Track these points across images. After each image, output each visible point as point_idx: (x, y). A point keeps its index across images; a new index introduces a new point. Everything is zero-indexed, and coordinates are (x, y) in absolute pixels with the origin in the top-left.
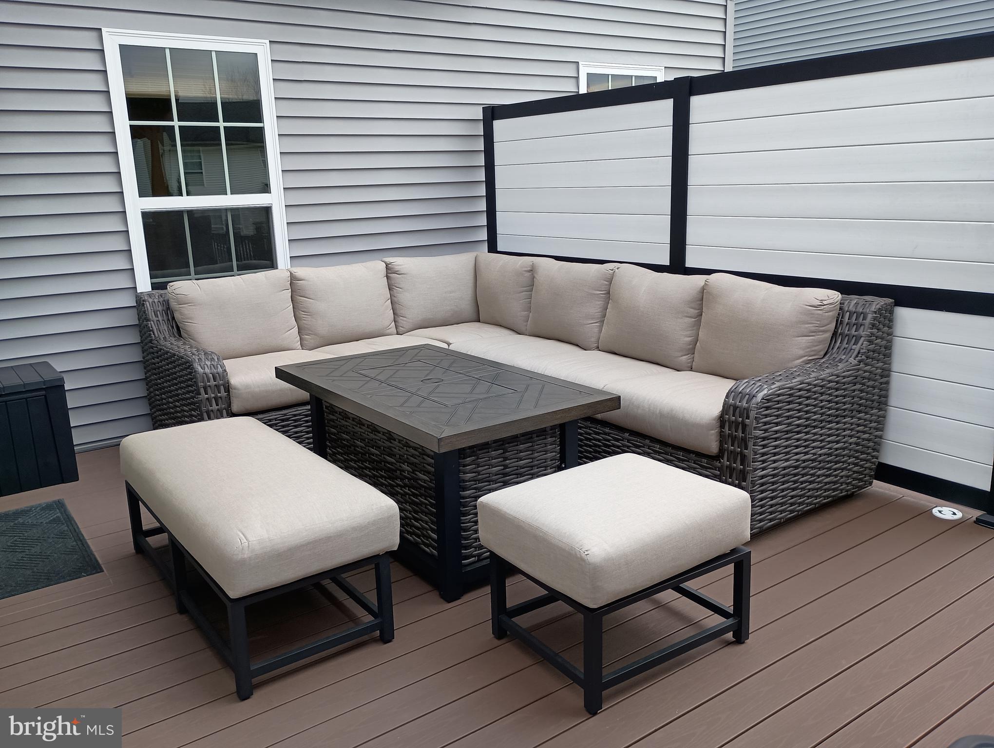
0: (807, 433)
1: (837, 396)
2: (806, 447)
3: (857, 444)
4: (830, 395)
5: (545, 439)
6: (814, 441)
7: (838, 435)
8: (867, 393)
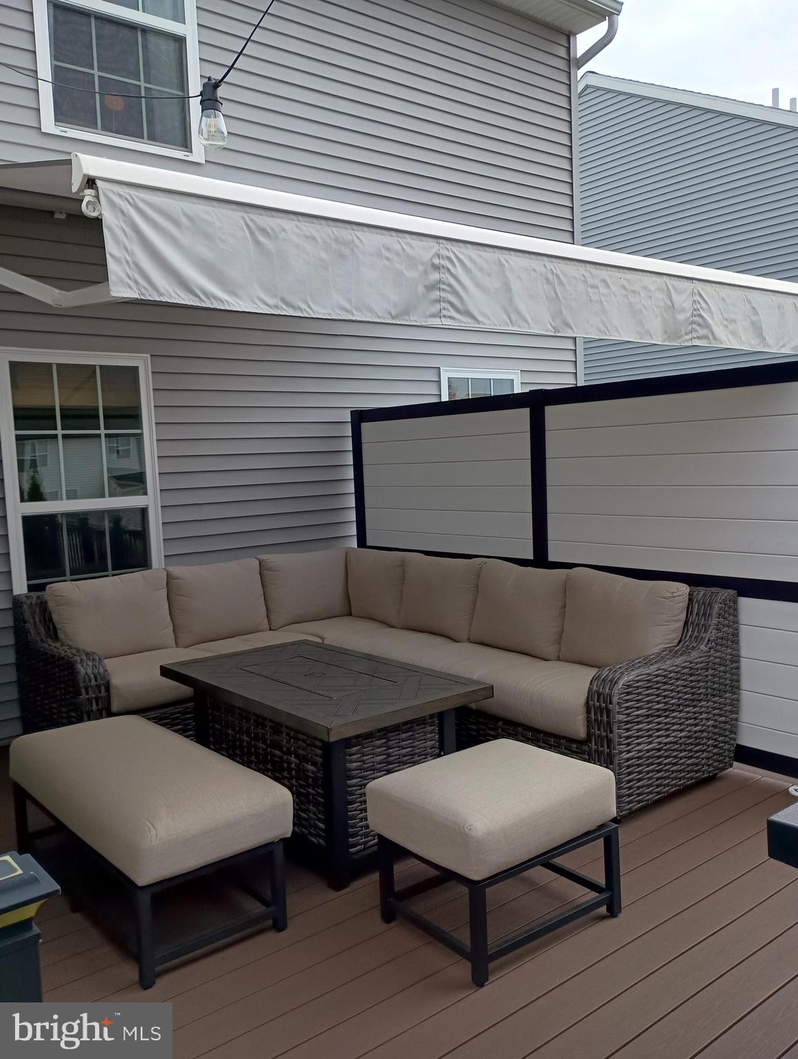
0: (667, 717)
1: (692, 681)
2: (667, 730)
3: (715, 727)
4: (685, 680)
5: (424, 728)
6: (674, 724)
7: (695, 719)
8: (720, 678)
